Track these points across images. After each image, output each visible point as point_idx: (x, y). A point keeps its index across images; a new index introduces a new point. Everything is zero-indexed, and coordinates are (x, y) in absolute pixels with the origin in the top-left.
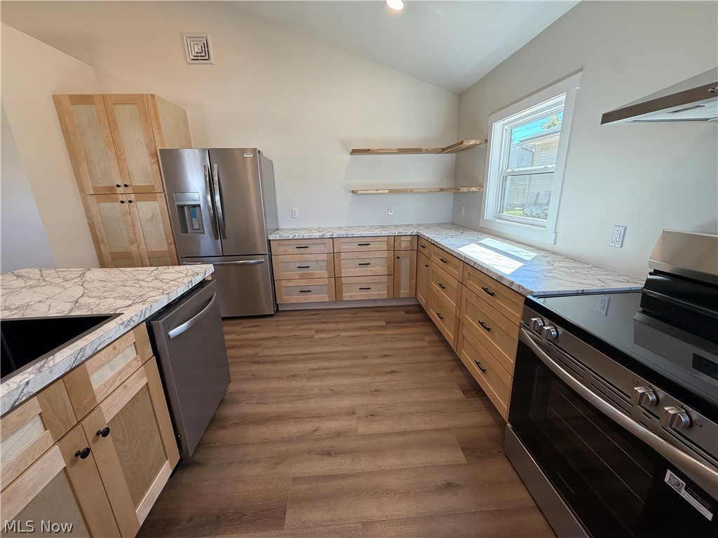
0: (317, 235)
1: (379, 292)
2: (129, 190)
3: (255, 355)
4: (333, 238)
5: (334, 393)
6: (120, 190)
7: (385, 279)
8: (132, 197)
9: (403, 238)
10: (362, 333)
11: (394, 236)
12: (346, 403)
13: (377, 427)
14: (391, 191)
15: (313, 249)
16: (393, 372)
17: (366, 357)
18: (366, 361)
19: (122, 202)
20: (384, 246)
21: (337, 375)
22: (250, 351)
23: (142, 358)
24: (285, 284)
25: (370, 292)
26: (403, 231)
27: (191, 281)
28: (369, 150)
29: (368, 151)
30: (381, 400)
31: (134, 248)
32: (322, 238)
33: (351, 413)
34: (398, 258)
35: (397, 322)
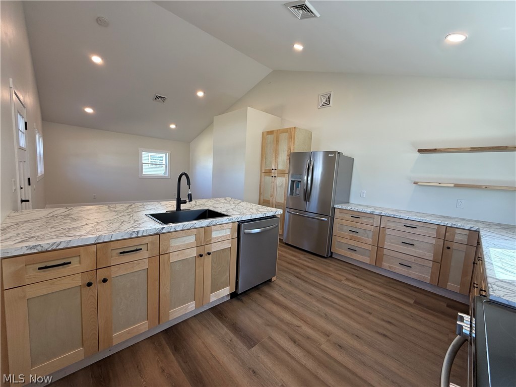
0: (368, 210)
1: (421, 275)
2: (276, 171)
3: (299, 273)
4: (381, 216)
5: (326, 317)
6: (273, 171)
7: (430, 264)
8: (276, 175)
9: (457, 231)
10: (383, 297)
11: (447, 227)
12: (329, 327)
13: (336, 354)
14: (457, 186)
15: (363, 220)
16: (385, 335)
17: (370, 313)
18: (367, 315)
19: (272, 177)
20: (434, 234)
21: (336, 309)
22: (298, 270)
23: (232, 236)
24: (339, 239)
25: (410, 271)
26: (459, 224)
27: (266, 214)
28: (436, 149)
29: (435, 151)
30: (355, 343)
31: (271, 199)
32: (372, 214)
33: (327, 334)
34: (449, 248)
35: (428, 307)
